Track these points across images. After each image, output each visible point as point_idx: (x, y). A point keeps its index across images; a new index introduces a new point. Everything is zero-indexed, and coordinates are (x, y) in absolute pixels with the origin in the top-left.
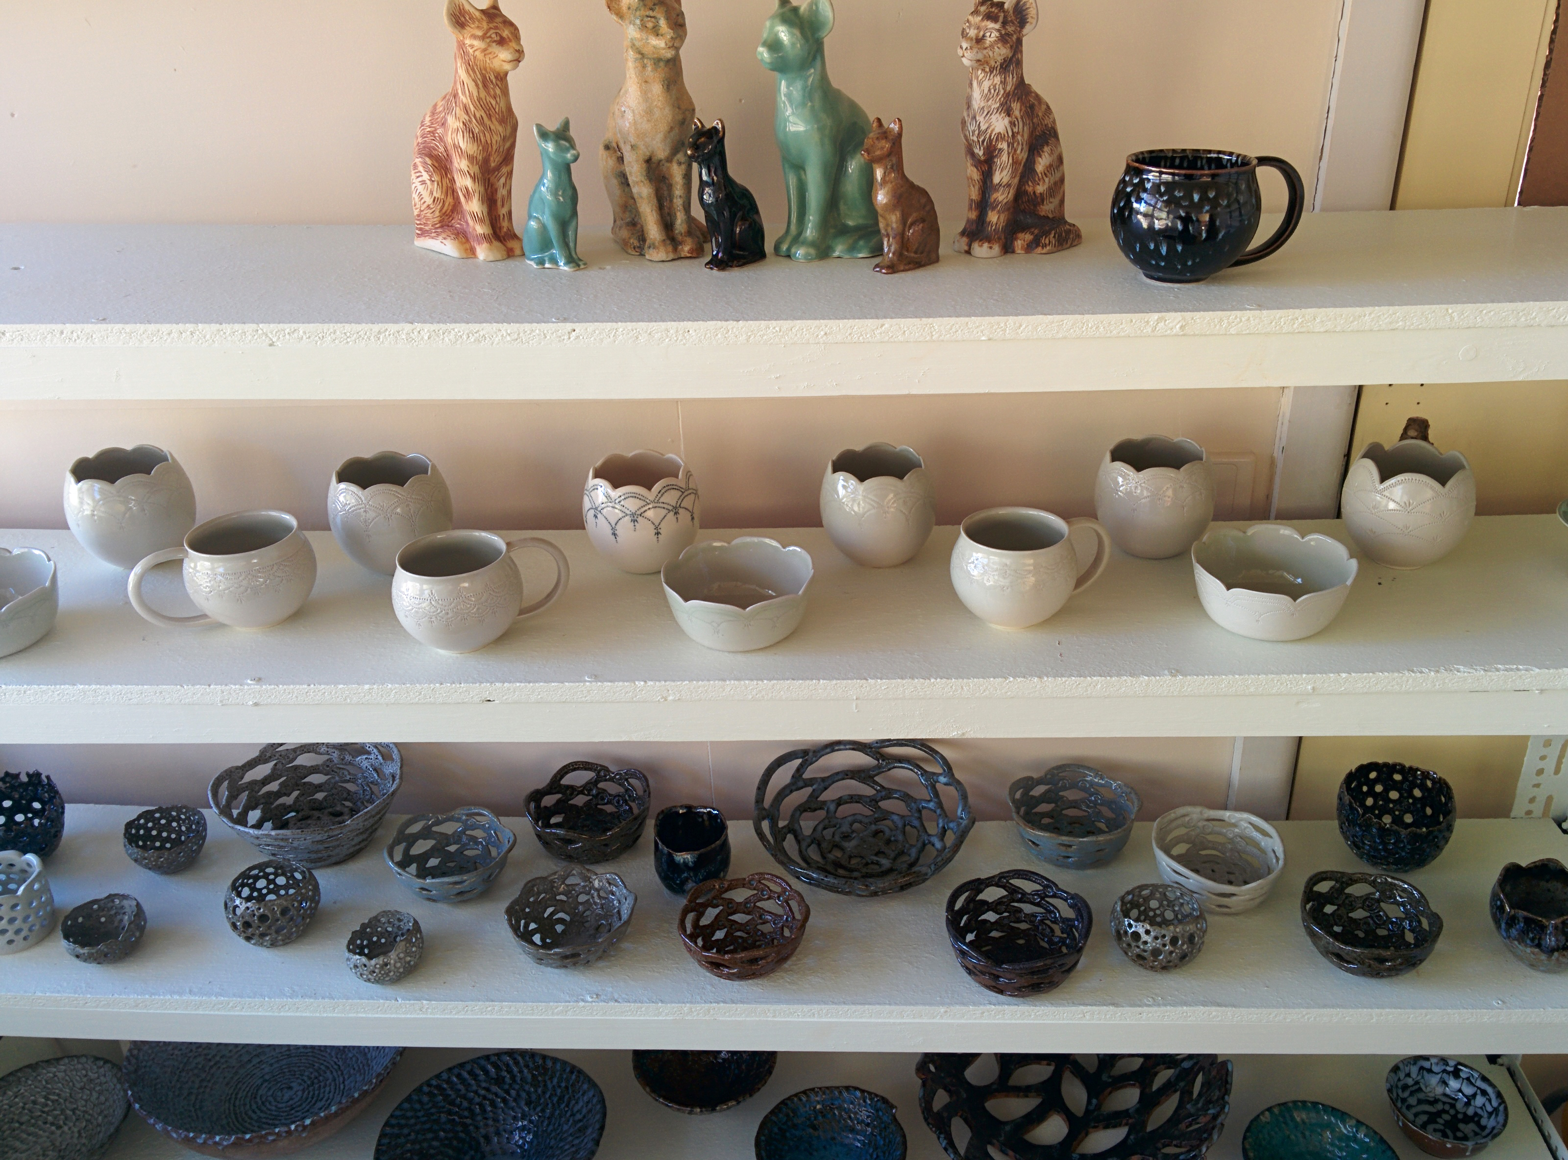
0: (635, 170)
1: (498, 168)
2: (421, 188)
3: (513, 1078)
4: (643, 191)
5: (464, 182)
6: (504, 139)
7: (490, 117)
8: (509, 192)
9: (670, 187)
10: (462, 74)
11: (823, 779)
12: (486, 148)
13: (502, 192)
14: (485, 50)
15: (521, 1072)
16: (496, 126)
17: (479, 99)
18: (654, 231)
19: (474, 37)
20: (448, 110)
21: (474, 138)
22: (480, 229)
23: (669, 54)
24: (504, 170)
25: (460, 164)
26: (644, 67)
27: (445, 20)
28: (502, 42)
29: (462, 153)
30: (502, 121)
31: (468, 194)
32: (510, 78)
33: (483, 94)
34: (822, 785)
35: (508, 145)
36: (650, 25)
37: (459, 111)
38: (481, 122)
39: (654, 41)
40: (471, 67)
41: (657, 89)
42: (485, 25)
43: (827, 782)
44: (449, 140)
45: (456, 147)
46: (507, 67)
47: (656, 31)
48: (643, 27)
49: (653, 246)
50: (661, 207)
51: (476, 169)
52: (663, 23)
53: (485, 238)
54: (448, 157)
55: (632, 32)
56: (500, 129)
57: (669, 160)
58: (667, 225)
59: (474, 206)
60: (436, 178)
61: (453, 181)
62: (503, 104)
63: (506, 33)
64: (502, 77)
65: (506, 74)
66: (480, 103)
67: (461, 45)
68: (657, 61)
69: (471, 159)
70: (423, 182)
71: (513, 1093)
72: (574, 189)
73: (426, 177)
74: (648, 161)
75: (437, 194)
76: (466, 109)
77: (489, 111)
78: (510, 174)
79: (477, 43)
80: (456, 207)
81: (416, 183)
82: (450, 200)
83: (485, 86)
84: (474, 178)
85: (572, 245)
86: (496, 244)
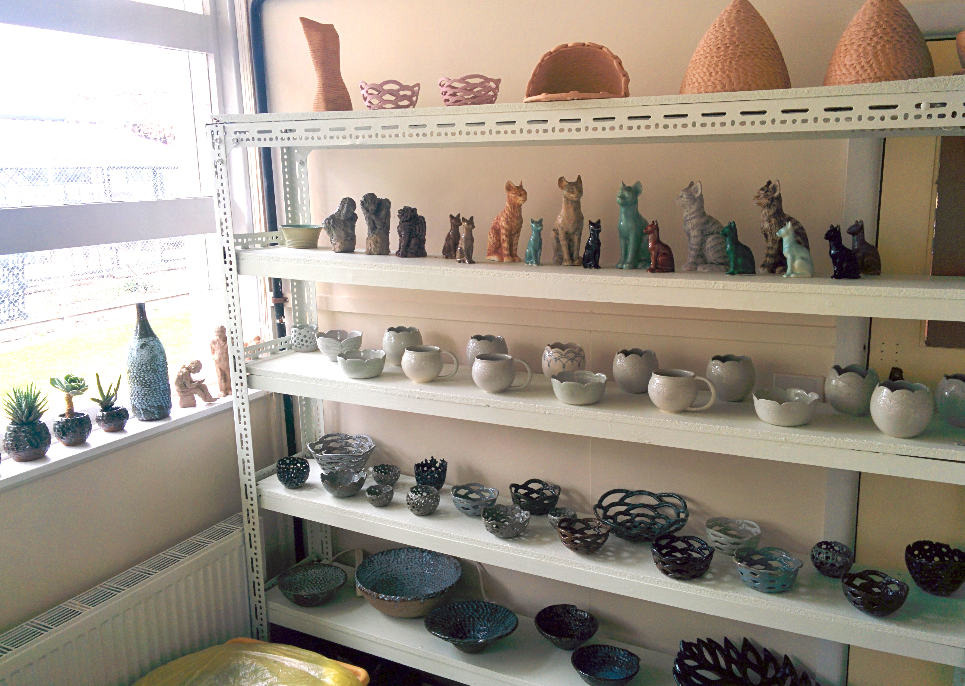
0: (561, 236)
1: (514, 234)
2: (490, 239)
3: (483, 611)
4: (563, 243)
5: (503, 237)
6: (517, 225)
7: (514, 217)
8: (517, 242)
9: (573, 243)
10: (507, 204)
11: (633, 505)
12: (511, 227)
13: (515, 242)
14: (515, 197)
15: (487, 609)
16: (515, 220)
17: (511, 212)
18: (566, 256)
19: (512, 193)
20: (502, 215)
21: (508, 223)
22: (506, 252)
23: (576, 199)
24: (517, 235)
25: (503, 231)
26: (568, 203)
27: (504, 188)
28: (520, 195)
29: (504, 228)
30: (518, 219)
31: (504, 241)
32: (523, 207)
33: (513, 210)
34: (632, 507)
35: (519, 227)
36: (571, 190)
37: (505, 215)
38: (511, 219)
39: (573, 196)
40: (510, 202)
41: (571, 210)
42: (516, 190)
43: (635, 507)
44: (500, 224)
45: (502, 226)
46: (521, 203)
47: (573, 193)
48: (569, 191)
49: (565, 261)
50: (569, 249)
51: (507, 233)
52: (575, 190)
53: (507, 255)
54: (500, 230)
55: (565, 192)
56: (517, 221)
57: (574, 234)
58: (571, 255)
59: (505, 245)
60: (495, 236)
61: (500, 237)
62: (518, 214)
63: (522, 193)
64: (520, 206)
65: (521, 205)
66: (511, 213)
67: (509, 196)
68: (572, 202)
69: (506, 230)
70: (491, 238)
71: (482, 617)
72: (541, 240)
73: (492, 235)
74: (567, 233)
75: (495, 241)
76: (507, 214)
77: (514, 216)
78: (518, 236)
79: (513, 195)
80: (500, 246)
81: (489, 237)
82: (498, 243)
83: (514, 208)
84: (506, 236)
85: (538, 258)
86: (510, 257)
